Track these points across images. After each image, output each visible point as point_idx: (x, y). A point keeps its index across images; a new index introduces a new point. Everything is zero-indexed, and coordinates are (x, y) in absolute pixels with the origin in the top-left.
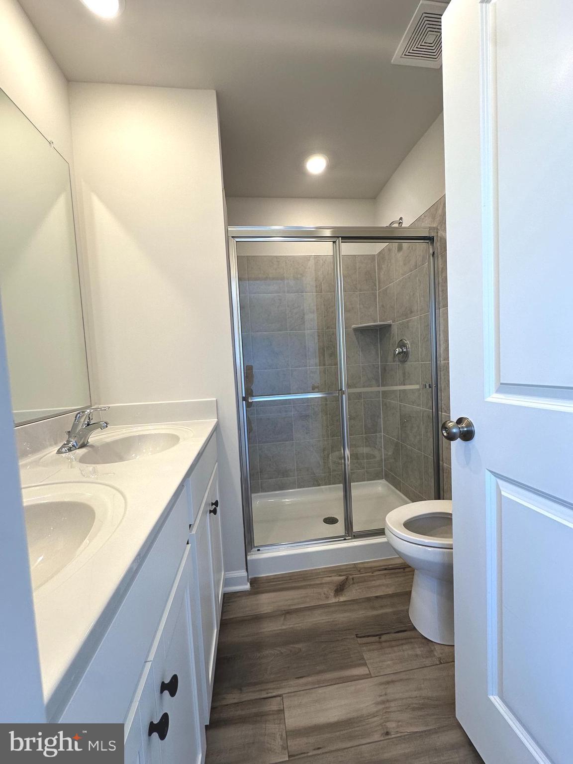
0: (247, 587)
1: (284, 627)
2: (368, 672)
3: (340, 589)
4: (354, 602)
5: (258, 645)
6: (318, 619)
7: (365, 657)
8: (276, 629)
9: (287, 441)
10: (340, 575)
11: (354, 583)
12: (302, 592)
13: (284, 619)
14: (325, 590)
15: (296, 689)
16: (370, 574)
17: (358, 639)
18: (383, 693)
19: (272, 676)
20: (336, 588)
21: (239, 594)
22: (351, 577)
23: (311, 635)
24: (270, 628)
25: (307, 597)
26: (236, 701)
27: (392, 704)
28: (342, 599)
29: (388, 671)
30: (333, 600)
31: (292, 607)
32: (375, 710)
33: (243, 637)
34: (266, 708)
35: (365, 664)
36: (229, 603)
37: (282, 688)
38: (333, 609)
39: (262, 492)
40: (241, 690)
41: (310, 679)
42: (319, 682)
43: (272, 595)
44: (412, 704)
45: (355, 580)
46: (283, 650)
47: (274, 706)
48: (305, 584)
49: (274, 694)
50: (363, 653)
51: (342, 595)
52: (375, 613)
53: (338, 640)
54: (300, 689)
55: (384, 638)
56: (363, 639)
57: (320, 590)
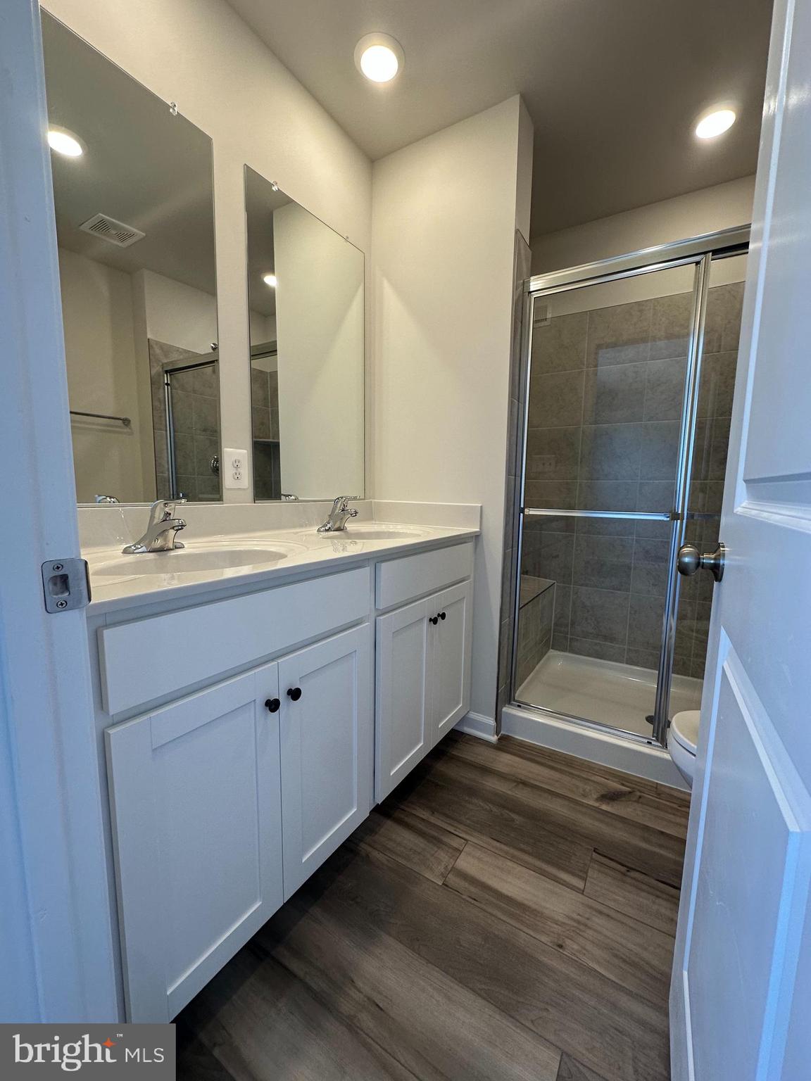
0: (493, 739)
1: (509, 792)
2: (582, 888)
3: (611, 797)
4: (622, 820)
5: (472, 792)
6: (557, 808)
7: (590, 873)
8: (501, 789)
9: (619, 590)
10: (623, 785)
11: (637, 802)
12: (557, 775)
13: (516, 786)
14: (588, 788)
15: (485, 846)
16: (675, 806)
17: (594, 853)
18: (587, 916)
19: (468, 822)
20: (605, 793)
21: (481, 741)
22: (639, 794)
23: (535, 816)
24: (493, 784)
25: (557, 781)
26: (424, 817)
27: (590, 932)
28: (604, 807)
29: (612, 904)
30: (591, 803)
31: (532, 782)
32: (561, 919)
33: (463, 777)
34: (445, 839)
35: (585, 880)
36: (466, 743)
37: (471, 835)
38: (584, 810)
39: (569, 652)
40: (433, 813)
41: (506, 848)
42: (513, 856)
43: (517, 759)
44: (618, 950)
45: (641, 800)
46: (495, 809)
47: (455, 843)
48: (566, 769)
49: (460, 835)
50: (590, 870)
51: (609, 804)
52: (644, 845)
53: (567, 840)
54: (489, 848)
55: (633, 874)
56: (601, 857)
57: (580, 784)
